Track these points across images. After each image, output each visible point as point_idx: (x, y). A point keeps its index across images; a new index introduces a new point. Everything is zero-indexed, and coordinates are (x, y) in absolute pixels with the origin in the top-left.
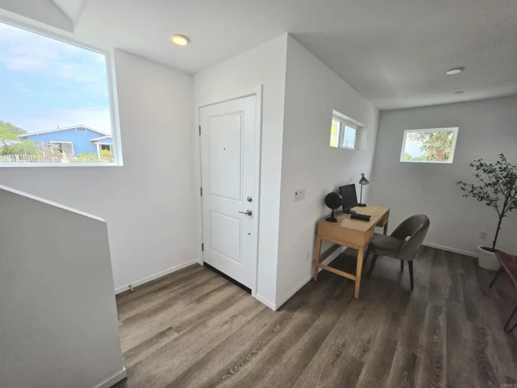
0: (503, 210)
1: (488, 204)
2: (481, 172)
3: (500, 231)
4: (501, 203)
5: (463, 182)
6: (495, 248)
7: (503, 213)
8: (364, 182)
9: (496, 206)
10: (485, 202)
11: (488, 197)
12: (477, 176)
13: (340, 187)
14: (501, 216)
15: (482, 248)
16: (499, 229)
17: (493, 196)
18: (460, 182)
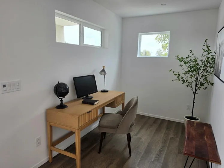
0: (195, 90)
1: (187, 86)
2: (183, 63)
3: (194, 104)
4: (194, 85)
5: (173, 70)
6: (193, 116)
7: (195, 92)
8: (103, 73)
9: (191, 87)
10: (186, 84)
11: (187, 80)
12: (181, 66)
13: (74, 78)
14: (195, 93)
15: (186, 117)
16: (194, 103)
17: (190, 80)
18: (170, 70)
